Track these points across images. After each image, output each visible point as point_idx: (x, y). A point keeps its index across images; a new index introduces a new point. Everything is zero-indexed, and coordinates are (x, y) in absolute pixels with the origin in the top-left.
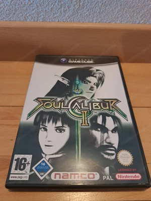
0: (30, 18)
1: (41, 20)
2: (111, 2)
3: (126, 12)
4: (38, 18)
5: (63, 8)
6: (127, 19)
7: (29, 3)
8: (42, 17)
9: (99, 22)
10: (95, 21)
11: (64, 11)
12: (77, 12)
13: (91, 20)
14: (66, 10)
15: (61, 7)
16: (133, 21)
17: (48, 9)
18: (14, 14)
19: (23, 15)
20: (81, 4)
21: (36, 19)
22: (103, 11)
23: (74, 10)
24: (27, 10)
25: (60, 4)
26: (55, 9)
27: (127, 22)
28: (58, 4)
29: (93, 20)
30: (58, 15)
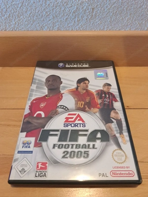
0: (46, 27)
1: (56, 29)
2: (121, 12)
3: (135, 21)
4: (53, 27)
5: (77, 18)
6: (136, 26)
7: (46, 15)
8: (57, 26)
9: (110, 30)
10: (105, 30)
11: (78, 21)
12: (90, 21)
13: (102, 28)
14: (80, 20)
15: (75, 17)
16: (141, 28)
17: (63, 19)
18: (32, 24)
19: (39, 25)
20: (94, 14)
21: (51, 29)
22: (114, 20)
23: (87, 19)
24: (44, 20)
25: (74, 15)
26: (69, 19)
27: (136, 29)
28: (73, 15)
29: (104, 28)
30: (72, 24)
